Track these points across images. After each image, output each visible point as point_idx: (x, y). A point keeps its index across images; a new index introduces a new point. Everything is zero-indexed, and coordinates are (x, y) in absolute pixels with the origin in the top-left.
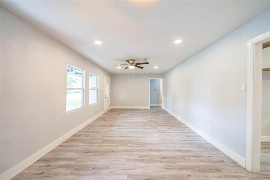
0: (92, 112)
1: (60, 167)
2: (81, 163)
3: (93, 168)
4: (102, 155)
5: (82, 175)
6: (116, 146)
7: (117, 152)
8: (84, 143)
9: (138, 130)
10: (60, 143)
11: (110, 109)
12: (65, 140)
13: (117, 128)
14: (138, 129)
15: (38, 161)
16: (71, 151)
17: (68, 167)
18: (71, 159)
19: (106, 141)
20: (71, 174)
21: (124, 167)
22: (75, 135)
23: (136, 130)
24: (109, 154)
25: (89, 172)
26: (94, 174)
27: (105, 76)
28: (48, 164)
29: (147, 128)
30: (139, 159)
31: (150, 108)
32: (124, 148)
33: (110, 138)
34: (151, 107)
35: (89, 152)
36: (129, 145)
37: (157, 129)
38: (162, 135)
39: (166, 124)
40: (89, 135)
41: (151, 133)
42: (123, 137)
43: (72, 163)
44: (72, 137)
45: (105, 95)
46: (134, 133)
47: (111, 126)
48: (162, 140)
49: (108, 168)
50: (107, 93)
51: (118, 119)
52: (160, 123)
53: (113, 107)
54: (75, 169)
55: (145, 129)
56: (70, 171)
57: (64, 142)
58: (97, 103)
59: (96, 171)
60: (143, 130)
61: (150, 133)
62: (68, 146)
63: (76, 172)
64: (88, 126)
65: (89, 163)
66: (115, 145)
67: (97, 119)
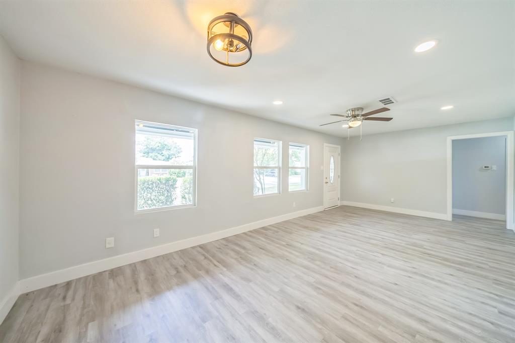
0: (294, 203)
1: (233, 250)
2: (248, 255)
3: (255, 264)
4: (273, 257)
5: (242, 264)
6: (297, 256)
7: (292, 262)
8: (266, 238)
9: (357, 250)
10: (246, 231)
11: (339, 205)
12: (251, 229)
13: (323, 235)
14: (359, 249)
15: (223, 239)
16: (249, 241)
17: (238, 253)
18: (244, 248)
19: (290, 245)
20: (236, 259)
21: (286, 280)
22: (263, 228)
23: (354, 249)
24: (280, 260)
25: (249, 265)
26: (252, 269)
27: (325, 144)
28: (227, 244)
29: (382, 254)
30: (314, 284)
31: (453, 220)
32: (306, 263)
33: (300, 244)
34: (454, 216)
35: (263, 249)
36: (318, 263)
37: (411, 263)
38: (410, 277)
39: (461, 264)
40: (277, 232)
41: (384, 264)
42: (318, 249)
43: (243, 251)
44: (260, 228)
45: (325, 177)
46: (344, 252)
47: (317, 230)
48: (396, 284)
49: (268, 272)
50: (332, 175)
51: (337, 224)
52: (440, 257)
53: (345, 203)
54: (241, 257)
55: (375, 254)
56: (236, 257)
57: (250, 231)
58: (307, 190)
59: (254, 267)
60: (371, 253)
61: (380, 263)
62: (250, 236)
63: (240, 259)
64: (286, 222)
65: (255, 258)
66: (297, 254)
67: (304, 216)
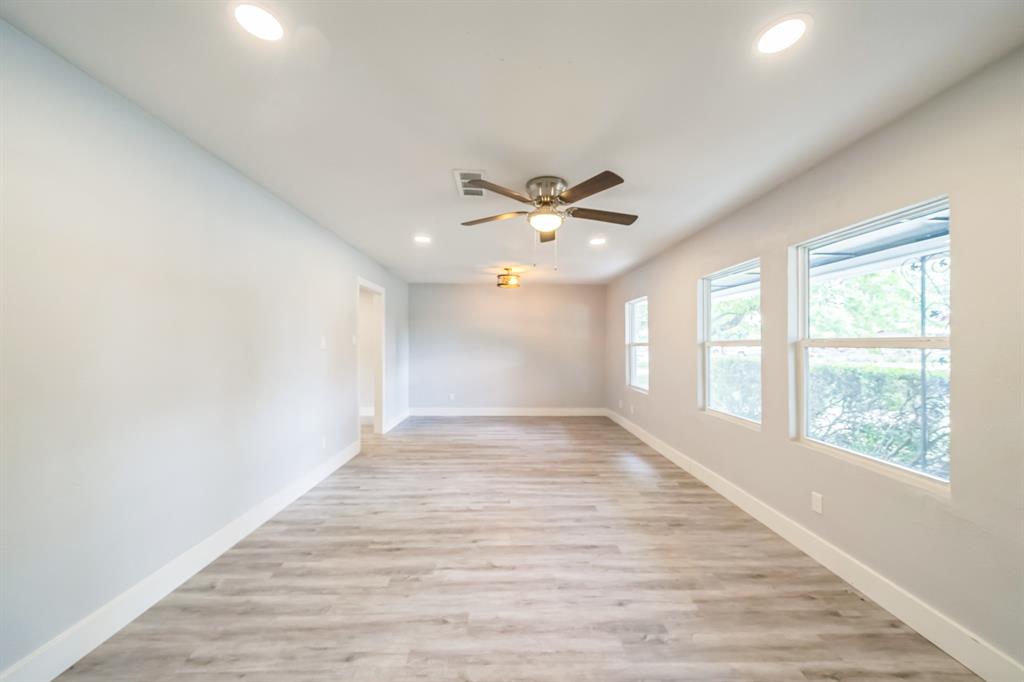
41: (462, 494)
60: (487, 504)
61: (467, 494)
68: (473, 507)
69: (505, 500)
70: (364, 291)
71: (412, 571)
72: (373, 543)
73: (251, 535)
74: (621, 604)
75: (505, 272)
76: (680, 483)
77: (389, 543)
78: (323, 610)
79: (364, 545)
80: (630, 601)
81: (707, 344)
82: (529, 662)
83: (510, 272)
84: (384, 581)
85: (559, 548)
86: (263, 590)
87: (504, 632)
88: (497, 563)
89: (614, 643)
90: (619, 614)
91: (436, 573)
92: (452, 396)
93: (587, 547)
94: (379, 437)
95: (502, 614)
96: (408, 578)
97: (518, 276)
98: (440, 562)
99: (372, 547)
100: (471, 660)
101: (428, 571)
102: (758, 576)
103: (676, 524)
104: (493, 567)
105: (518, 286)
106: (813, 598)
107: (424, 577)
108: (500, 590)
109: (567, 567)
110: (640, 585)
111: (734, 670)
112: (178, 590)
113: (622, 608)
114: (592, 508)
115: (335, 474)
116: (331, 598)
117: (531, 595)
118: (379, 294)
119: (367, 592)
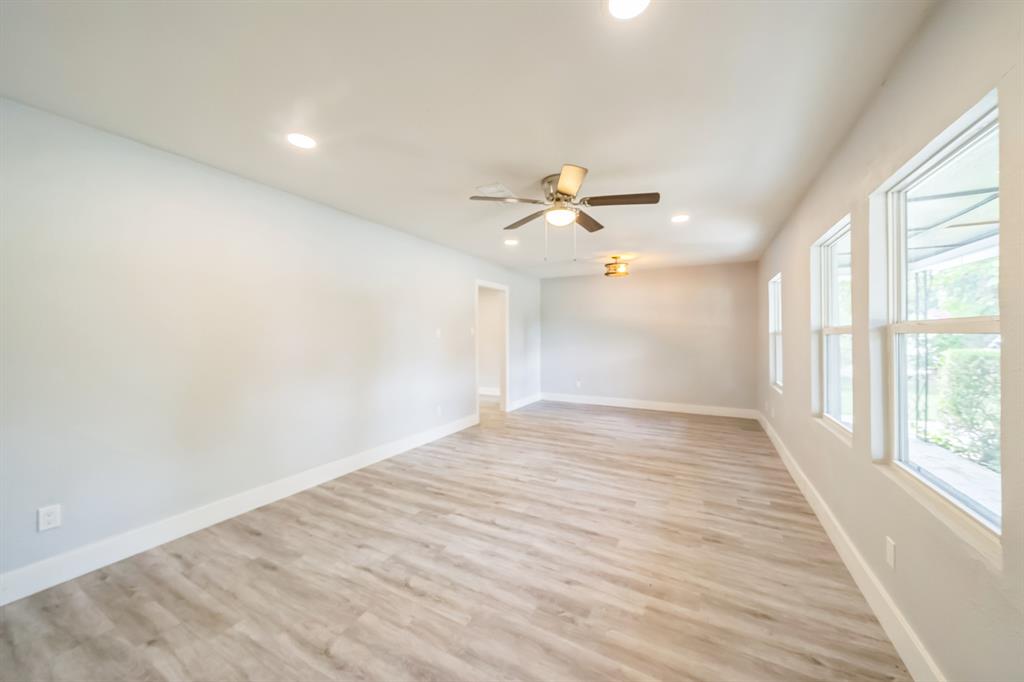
68: (521, 478)
69: (553, 478)
70: (482, 290)
71: (438, 510)
72: (431, 486)
73: (372, 465)
74: (568, 582)
75: (613, 261)
76: (772, 503)
77: (440, 489)
78: (370, 516)
79: (424, 486)
80: (579, 584)
81: (825, 332)
82: (455, 590)
83: (618, 261)
84: (415, 511)
85: (560, 526)
86: (353, 497)
87: (458, 566)
88: (497, 522)
89: (531, 605)
90: (561, 589)
91: (451, 516)
92: (579, 384)
93: (587, 532)
94: (503, 414)
95: (468, 555)
96: (429, 513)
97: (627, 264)
98: (460, 509)
99: (429, 489)
100: (421, 573)
101: (446, 512)
102: (762, 616)
103: (715, 540)
104: (493, 523)
105: (627, 274)
106: (819, 663)
107: (441, 516)
108: (481, 539)
109: (553, 541)
110: (604, 576)
111: (619, 671)
112: (320, 486)
113: (567, 586)
114: (632, 503)
115: (450, 436)
116: (380, 512)
117: (500, 550)
118: (503, 291)
119: (400, 514)
